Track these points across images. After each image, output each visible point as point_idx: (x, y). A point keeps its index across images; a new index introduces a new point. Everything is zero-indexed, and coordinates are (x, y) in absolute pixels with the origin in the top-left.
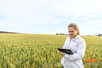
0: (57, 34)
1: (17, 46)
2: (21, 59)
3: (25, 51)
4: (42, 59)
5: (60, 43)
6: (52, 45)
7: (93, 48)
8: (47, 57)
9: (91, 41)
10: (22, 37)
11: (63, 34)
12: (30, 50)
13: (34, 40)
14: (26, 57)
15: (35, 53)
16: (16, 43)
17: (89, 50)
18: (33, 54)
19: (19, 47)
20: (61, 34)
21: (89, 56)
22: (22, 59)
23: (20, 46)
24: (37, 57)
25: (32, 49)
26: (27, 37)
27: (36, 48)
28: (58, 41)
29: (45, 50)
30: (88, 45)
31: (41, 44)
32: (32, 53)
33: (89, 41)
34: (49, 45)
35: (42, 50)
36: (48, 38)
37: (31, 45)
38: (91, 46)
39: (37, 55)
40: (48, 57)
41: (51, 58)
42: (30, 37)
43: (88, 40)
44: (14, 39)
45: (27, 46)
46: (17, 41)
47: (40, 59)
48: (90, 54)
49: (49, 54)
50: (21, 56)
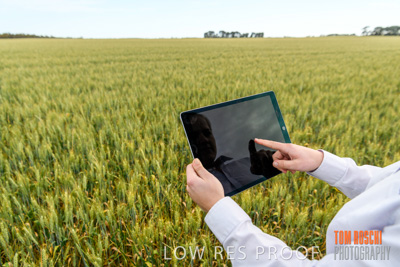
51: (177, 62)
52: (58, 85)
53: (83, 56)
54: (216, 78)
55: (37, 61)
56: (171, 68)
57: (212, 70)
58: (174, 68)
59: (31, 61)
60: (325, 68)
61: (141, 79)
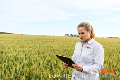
0: (66, 35)
1: (8, 52)
2: (14, 72)
3: (19, 60)
4: (44, 72)
5: (70, 48)
6: (59, 52)
7: (117, 55)
8: (51, 70)
9: (115, 45)
10: (16, 39)
11: (75, 35)
12: (27, 59)
13: (32, 43)
14: (21, 69)
15: (34, 63)
16: (7, 49)
17: (112, 59)
18: (32, 65)
19: (11, 54)
20: (72, 35)
21: (112, 68)
22: (16, 72)
23: (13, 52)
24: (38, 69)
25: (31, 57)
26: (23, 39)
27: (35, 56)
28: (69, 45)
29: (48, 58)
30: (110, 52)
31: (43, 50)
32: (30, 64)
33: (112, 46)
34: (55, 51)
35: (45, 58)
36: (54, 40)
37: (29, 51)
38: (115, 52)
39: (37, 66)
40: (54, 69)
41: (58, 70)
42: (27, 39)
43: (111, 44)
44: (3, 42)
45: (22, 53)
46: (7, 46)
47: (41, 73)
48: (113, 65)
49: (55, 65)
50: (14, 68)
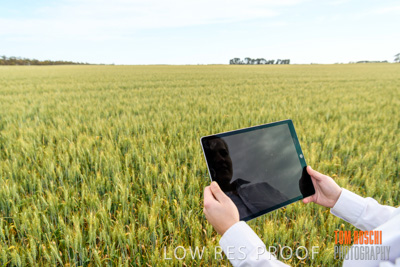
51: (202, 88)
52: (89, 109)
53: (113, 81)
54: (240, 104)
55: (72, 86)
56: (197, 94)
57: (236, 96)
58: (200, 94)
59: (67, 86)
60: (354, 96)
61: (167, 104)
